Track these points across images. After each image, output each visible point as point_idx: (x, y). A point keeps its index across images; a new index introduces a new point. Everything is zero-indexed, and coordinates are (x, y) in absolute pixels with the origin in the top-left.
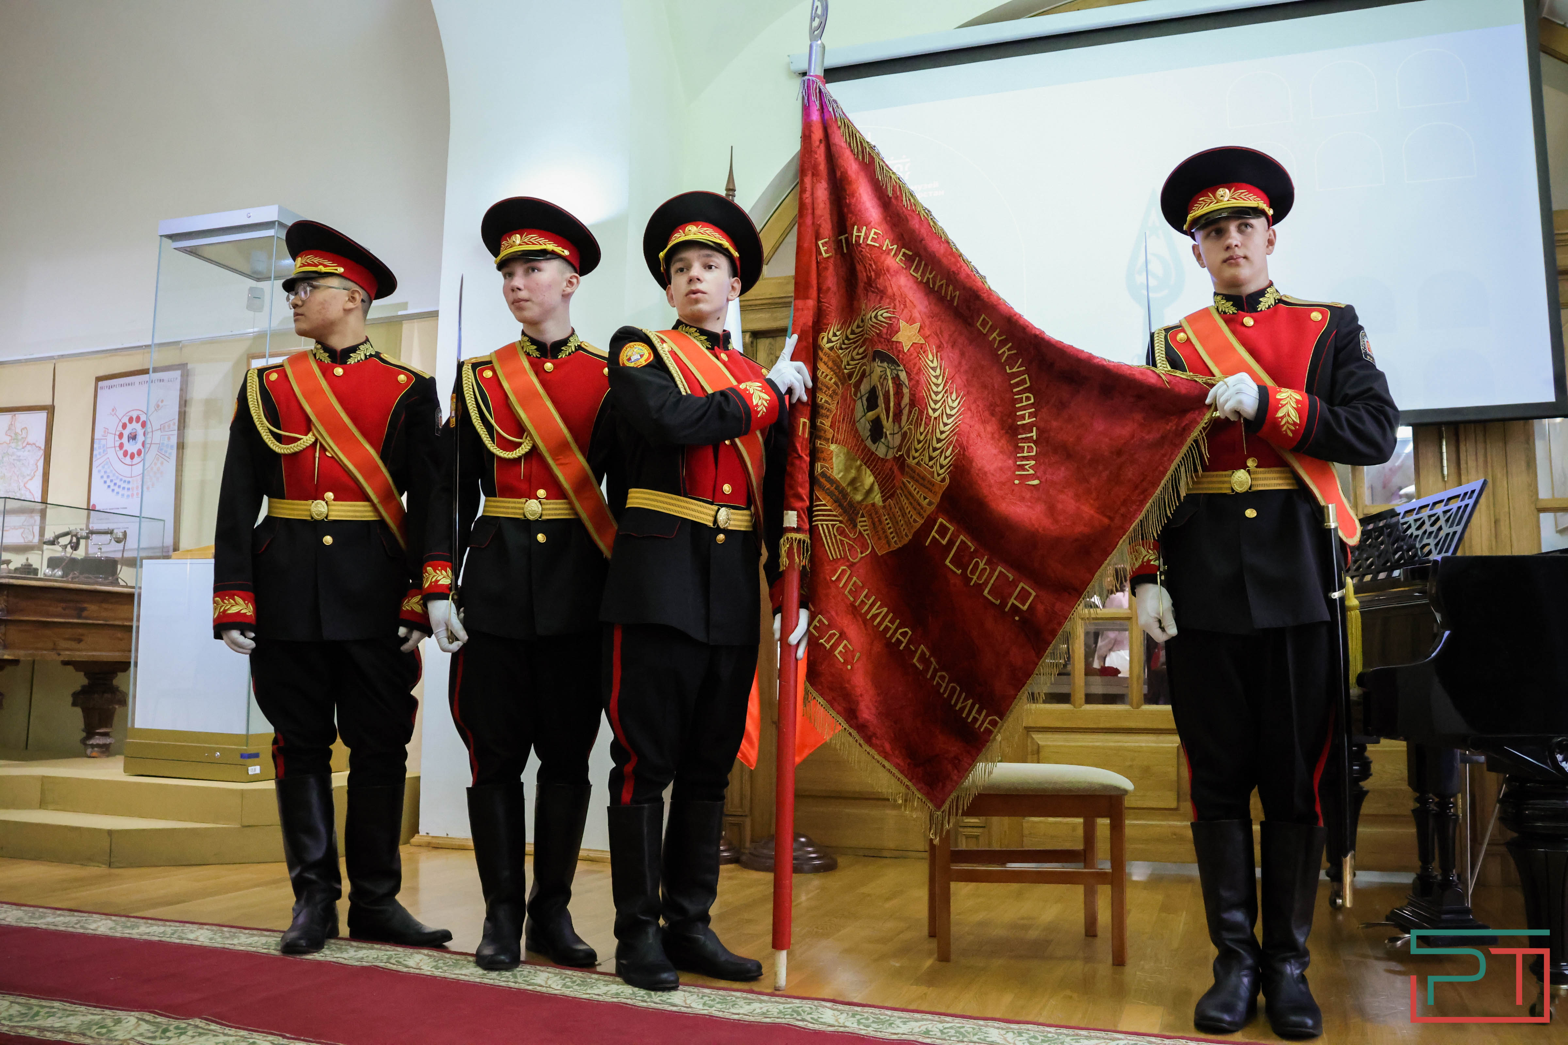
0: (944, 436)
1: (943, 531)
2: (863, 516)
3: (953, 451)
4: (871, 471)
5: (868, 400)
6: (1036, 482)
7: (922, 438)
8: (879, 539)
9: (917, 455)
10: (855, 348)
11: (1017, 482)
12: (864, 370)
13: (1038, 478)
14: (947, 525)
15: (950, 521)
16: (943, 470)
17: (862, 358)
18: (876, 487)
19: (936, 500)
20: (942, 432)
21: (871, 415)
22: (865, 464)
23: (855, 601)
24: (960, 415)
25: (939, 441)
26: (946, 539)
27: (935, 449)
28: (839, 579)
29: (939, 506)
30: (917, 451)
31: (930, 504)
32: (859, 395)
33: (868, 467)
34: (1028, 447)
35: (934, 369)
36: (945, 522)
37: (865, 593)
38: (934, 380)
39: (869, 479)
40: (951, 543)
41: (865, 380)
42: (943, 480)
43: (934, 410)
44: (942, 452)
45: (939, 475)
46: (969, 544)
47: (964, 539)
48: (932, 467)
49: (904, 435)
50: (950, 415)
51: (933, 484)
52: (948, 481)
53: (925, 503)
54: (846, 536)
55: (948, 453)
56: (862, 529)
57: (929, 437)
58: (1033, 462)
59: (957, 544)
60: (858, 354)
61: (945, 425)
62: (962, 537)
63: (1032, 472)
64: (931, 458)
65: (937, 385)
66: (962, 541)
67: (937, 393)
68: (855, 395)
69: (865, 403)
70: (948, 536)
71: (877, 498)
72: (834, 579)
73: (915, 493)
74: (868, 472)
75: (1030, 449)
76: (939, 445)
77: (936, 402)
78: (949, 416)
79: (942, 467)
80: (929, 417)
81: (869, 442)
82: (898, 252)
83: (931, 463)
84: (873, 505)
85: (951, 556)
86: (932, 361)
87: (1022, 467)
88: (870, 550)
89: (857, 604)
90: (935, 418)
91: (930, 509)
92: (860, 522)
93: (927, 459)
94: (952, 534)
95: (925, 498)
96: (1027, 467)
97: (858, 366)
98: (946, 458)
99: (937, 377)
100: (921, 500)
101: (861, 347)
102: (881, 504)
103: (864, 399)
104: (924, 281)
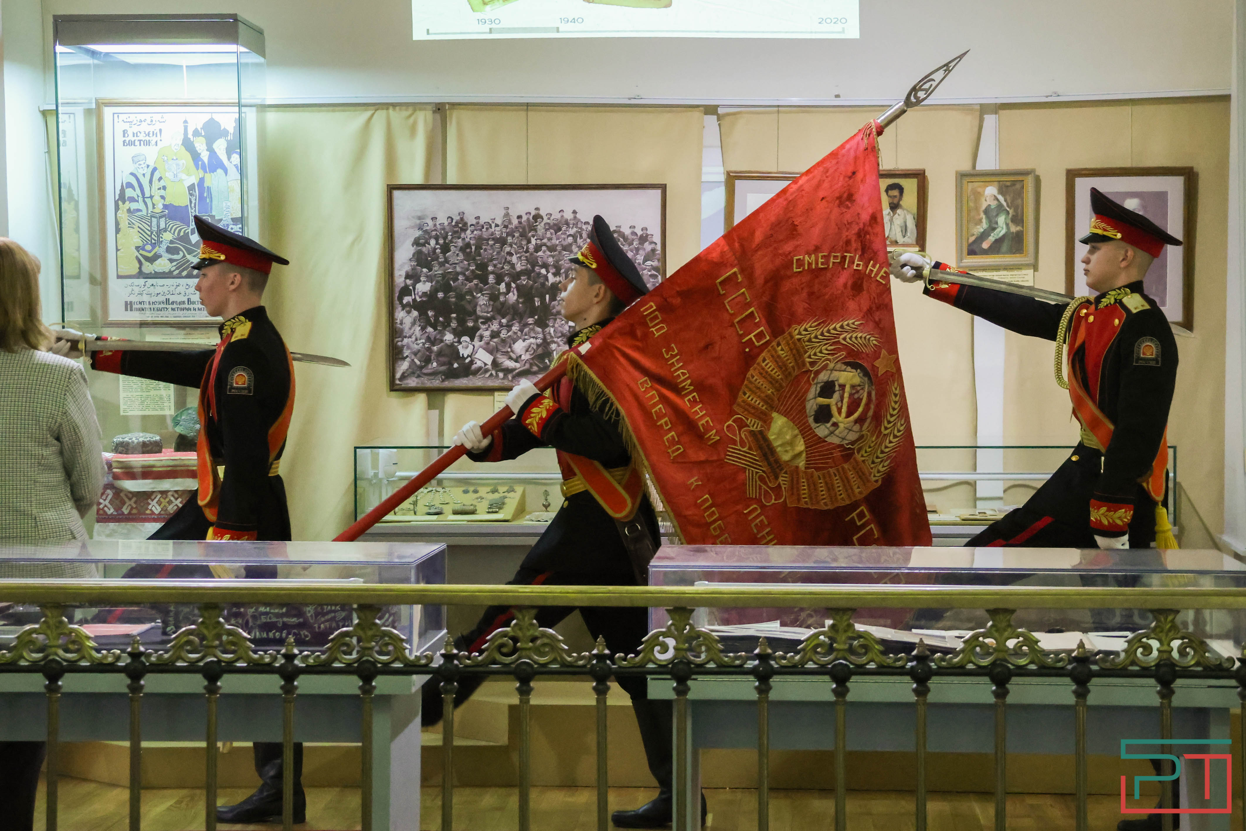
0: (887, 450)
1: (861, 515)
2: (786, 473)
3: (890, 463)
4: (805, 441)
5: (821, 387)
7: (872, 445)
8: (792, 494)
9: (865, 455)
10: (826, 344)
12: (827, 364)
14: (866, 513)
15: (869, 511)
16: (879, 475)
17: (828, 354)
18: (804, 455)
19: (865, 493)
20: (886, 447)
21: (821, 400)
22: (802, 435)
23: (758, 533)
24: (902, 438)
25: (882, 452)
26: (861, 522)
27: (878, 457)
28: (750, 513)
29: (865, 498)
30: (866, 452)
31: (860, 493)
32: (816, 381)
33: (804, 438)
35: (896, 395)
36: (865, 510)
37: (768, 530)
38: (893, 404)
39: (800, 446)
40: (863, 526)
41: (824, 372)
42: (877, 481)
43: (886, 428)
44: (882, 461)
45: (875, 476)
46: (875, 532)
47: (873, 527)
48: (872, 468)
49: (861, 437)
51: (869, 481)
52: (880, 483)
53: (857, 491)
54: (766, 484)
55: (886, 464)
56: (782, 483)
57: (876, 447)
59: (868, 528)
60: (827, 350)
61: (890, 442)
62: (872, 525)
64: (873, 462)
65: (894, 409)
66: (871, 528)
67: (892, 416)
68: (813, 379)
69: (819, 389)
70: (864, 520)
71: (801, 463)
72: (745, 512)
73: (852, 481)
74: (802, 442)
76: (881, 456)
77: (889, 422)
78: (895, 437)
79: (879, 472)
80: (880, 432)
81: (811, 420)
83: (872, 466)
84: (797, 467)
85: (858, 535)
86: (896, 389)
88: (782, 500)
89: (759, 536)
90: (885, 435)
91: (859, 497)
92: (783, 477)
93: (870, 462)
94: (867, 521)
95: (858, 488)
97: (823, 359)
98: (883, 467)
99: (896, 402)
100: (855, 487)
101: (831, 345)
102: (803, 469)
103: (819, 386)
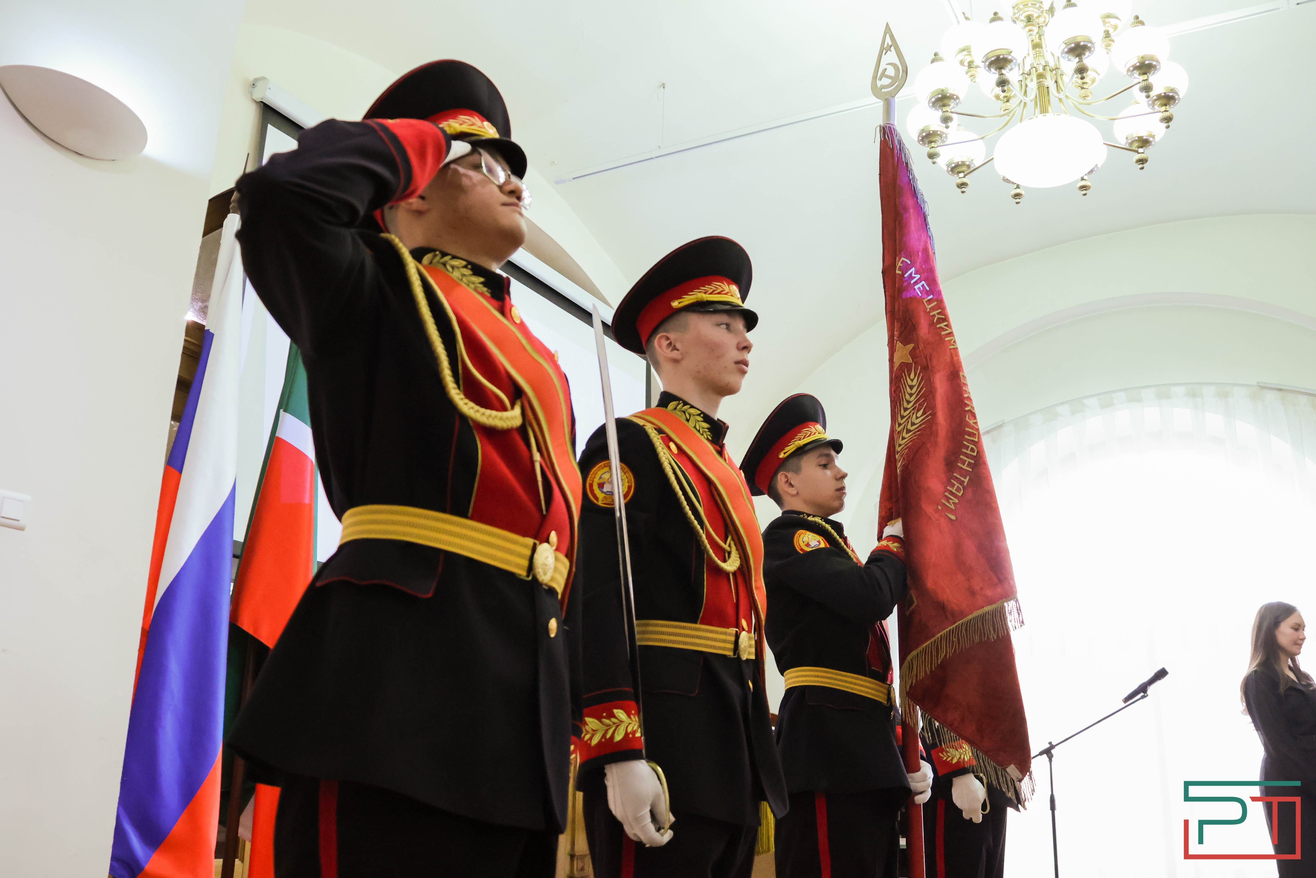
6: (953, 517)
11: (940, 508)
13: (955, 514)
24: (918, 431)
34: (958, 487)
50: (910, 430)
58: (957, 501)
63: (953, 507)
75: (958, 490)
82: (919, 282)
86: (912, 380)
87: (948, 499)
96: (951, 501)
104: (931, 314)
